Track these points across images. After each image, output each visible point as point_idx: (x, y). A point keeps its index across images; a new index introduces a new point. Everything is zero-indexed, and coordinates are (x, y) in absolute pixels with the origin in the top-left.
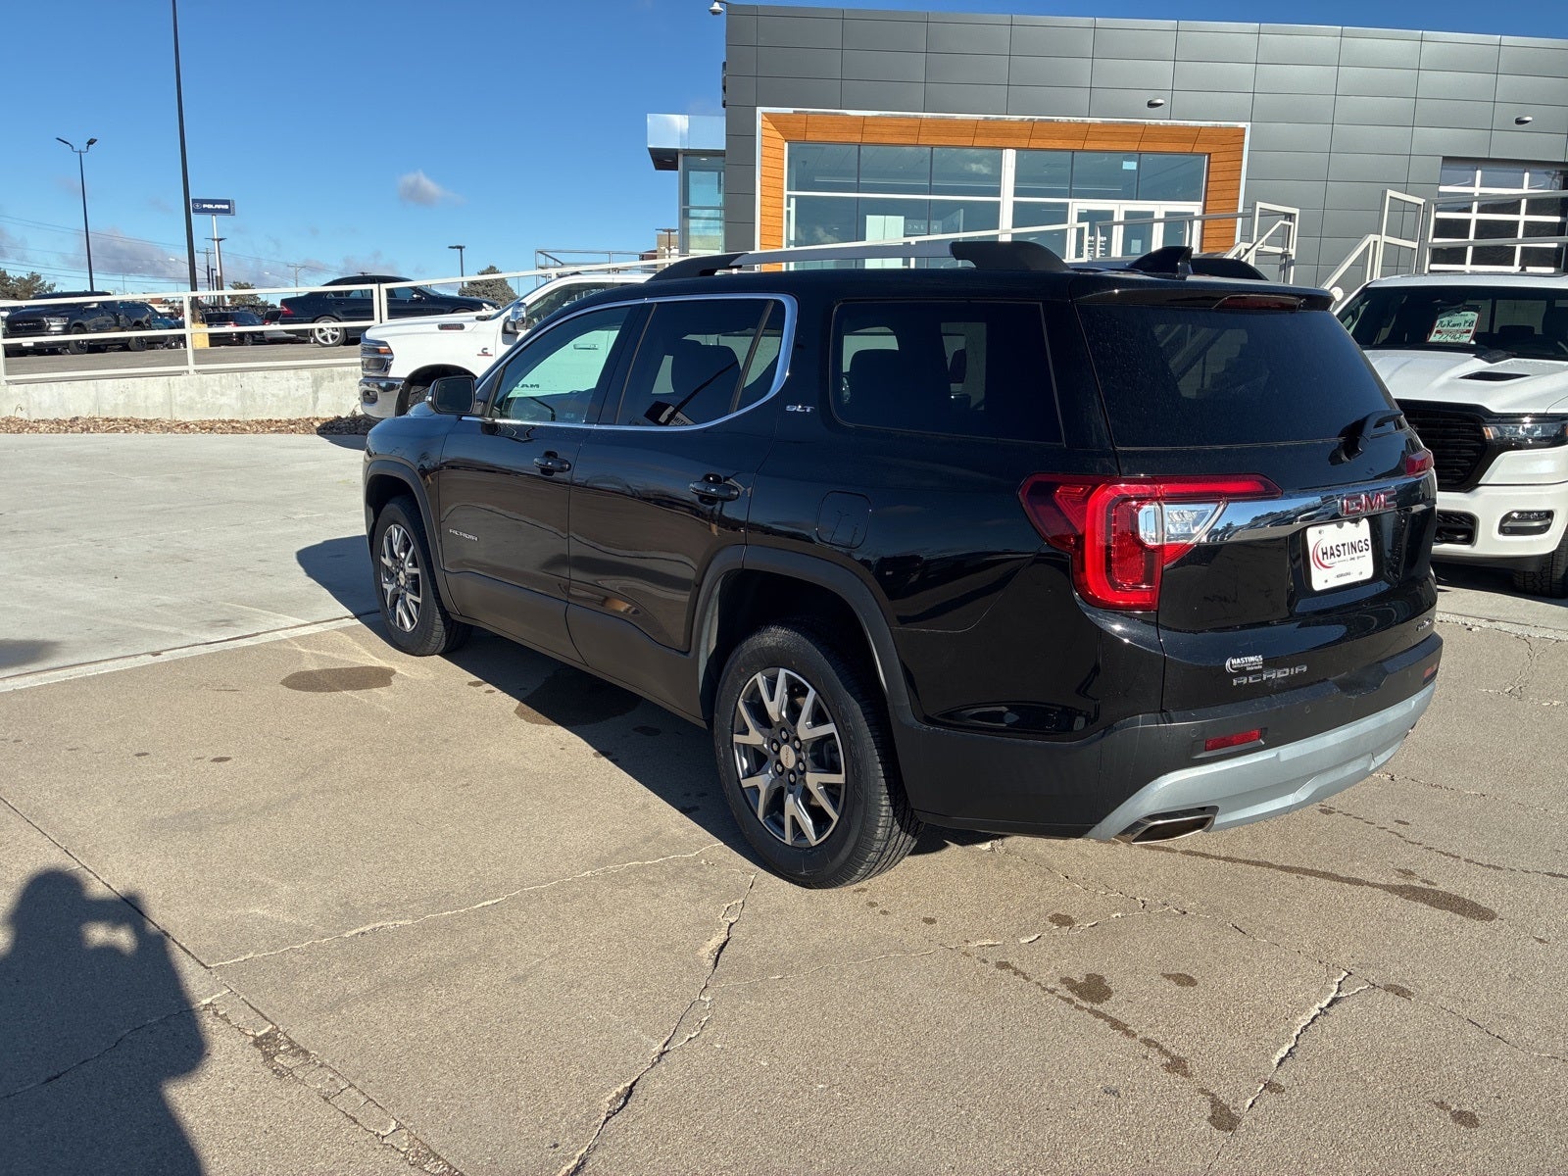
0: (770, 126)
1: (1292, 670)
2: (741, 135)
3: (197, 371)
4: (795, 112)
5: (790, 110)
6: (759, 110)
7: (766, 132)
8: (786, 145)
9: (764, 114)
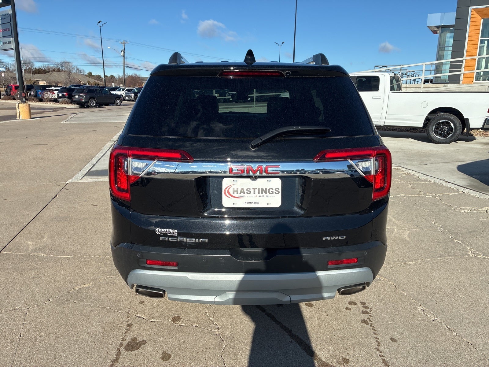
0: (475, 13)
1: (197, 240)
2: (462, 18)
3: (256, 106)
4: (486, 7)
5: (485, 6)
6: (471, 8)
7: (472, 16)
8: (482, 20)
9: (473, 9)
